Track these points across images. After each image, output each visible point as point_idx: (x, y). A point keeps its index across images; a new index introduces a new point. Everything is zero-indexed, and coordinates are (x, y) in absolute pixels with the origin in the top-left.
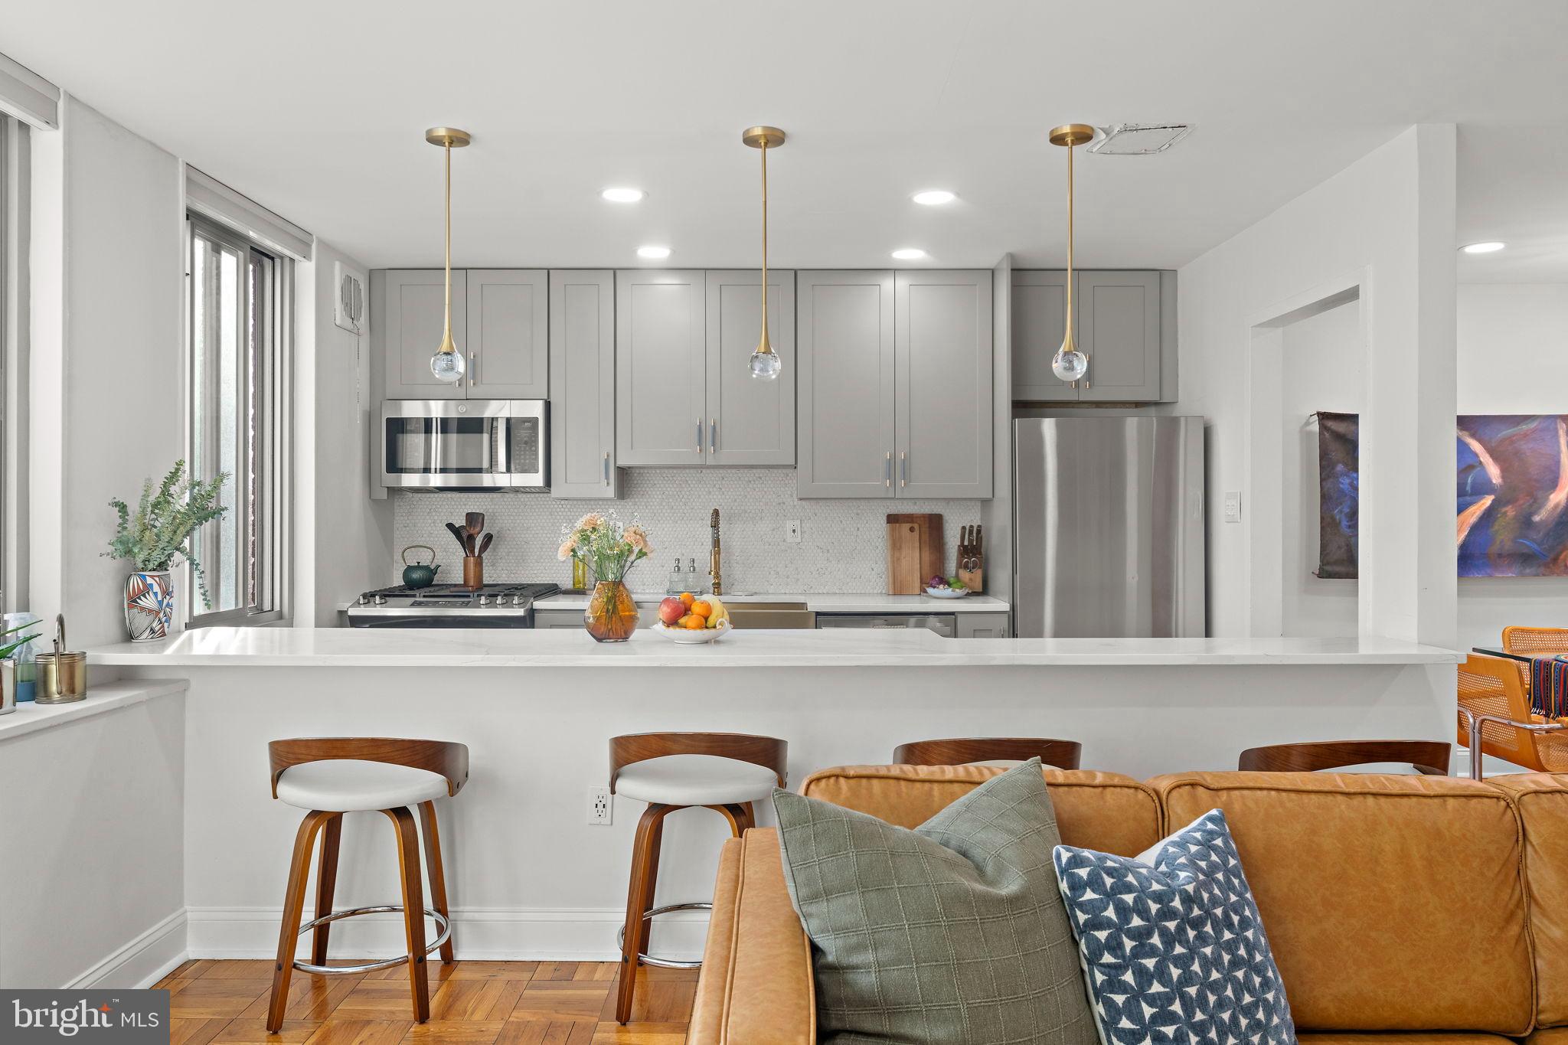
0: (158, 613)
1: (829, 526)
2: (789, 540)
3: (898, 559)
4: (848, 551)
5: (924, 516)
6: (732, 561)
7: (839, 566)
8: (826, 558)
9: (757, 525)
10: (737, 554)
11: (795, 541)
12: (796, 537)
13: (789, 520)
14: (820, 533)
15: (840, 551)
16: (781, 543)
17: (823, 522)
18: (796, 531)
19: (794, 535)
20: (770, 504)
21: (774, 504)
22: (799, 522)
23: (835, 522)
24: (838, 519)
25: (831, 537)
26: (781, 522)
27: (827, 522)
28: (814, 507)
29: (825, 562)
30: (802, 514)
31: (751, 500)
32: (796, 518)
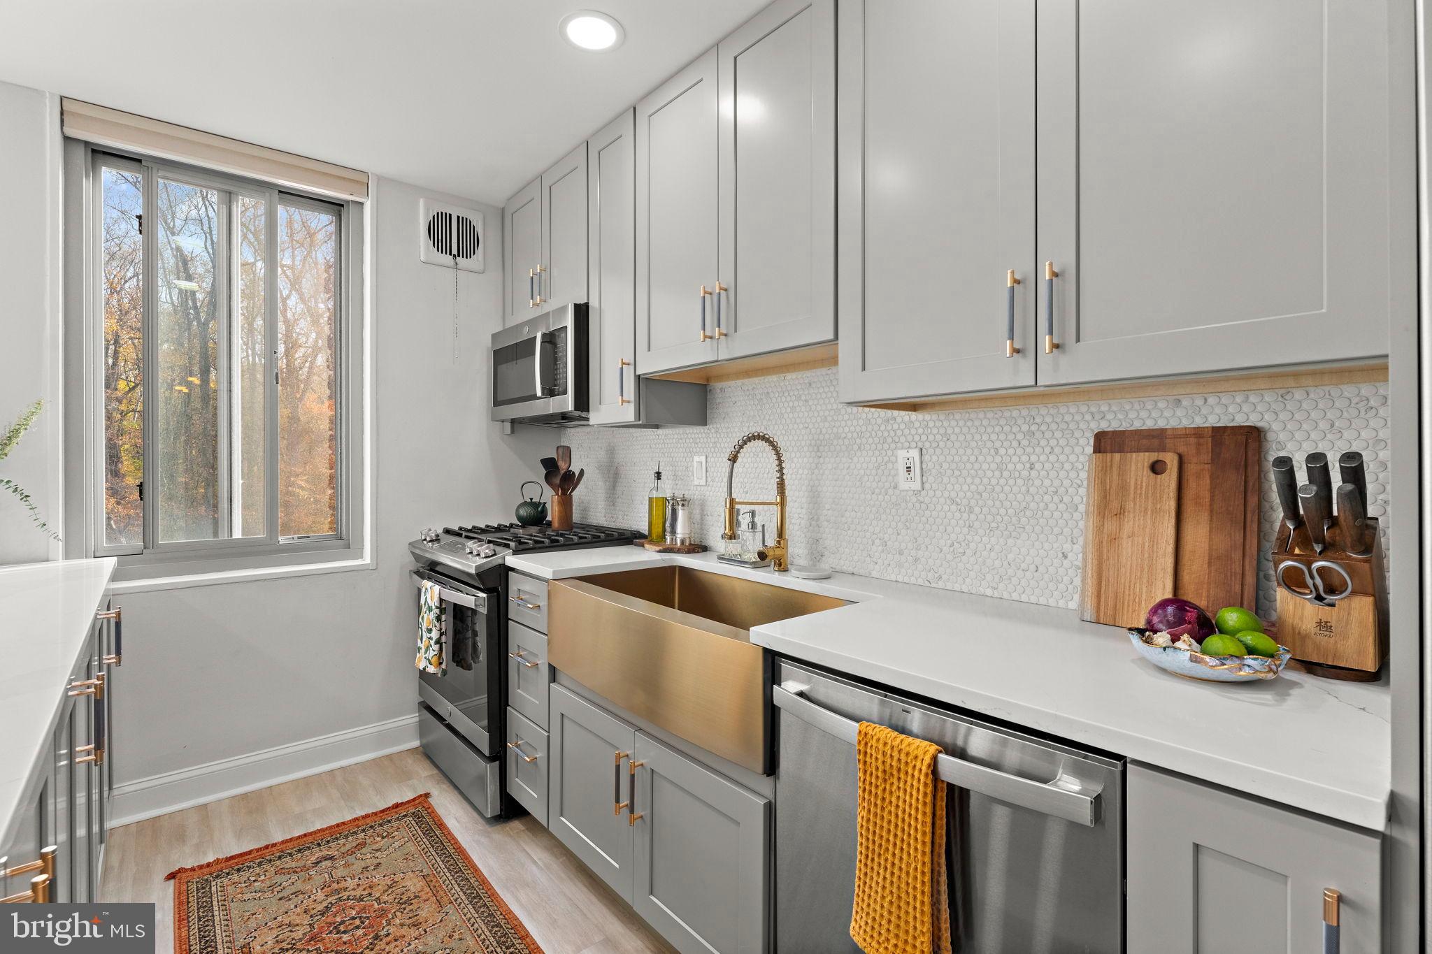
1: (973, 459)
2: (904, 485)
3: (1114, 539)
4: (1011, 511)
5: (1198, 433)
6: (822, 518)
7: (993, 540)
8: (967, 523)
9: (855, 459)
10: (827, 506)
11: (912, 488)
12: (913, 480)
13: (902, 449)
14: (957, 473)
15: (994, 510)
16: (890, 491)
17: (961, 451)
18: (912, 469)
19: (909, 477)
20: (873, 421)
21: (879, 421)
22: (915, 454)
23: (985, 451)
24: (989, 444)
25: (977, 481)
26: (889, 453)
27: (969, 451)
28: (946, 424)
29: (965, 530)
30: (924, 438)
31: (846, 417)
32: (913, 445)
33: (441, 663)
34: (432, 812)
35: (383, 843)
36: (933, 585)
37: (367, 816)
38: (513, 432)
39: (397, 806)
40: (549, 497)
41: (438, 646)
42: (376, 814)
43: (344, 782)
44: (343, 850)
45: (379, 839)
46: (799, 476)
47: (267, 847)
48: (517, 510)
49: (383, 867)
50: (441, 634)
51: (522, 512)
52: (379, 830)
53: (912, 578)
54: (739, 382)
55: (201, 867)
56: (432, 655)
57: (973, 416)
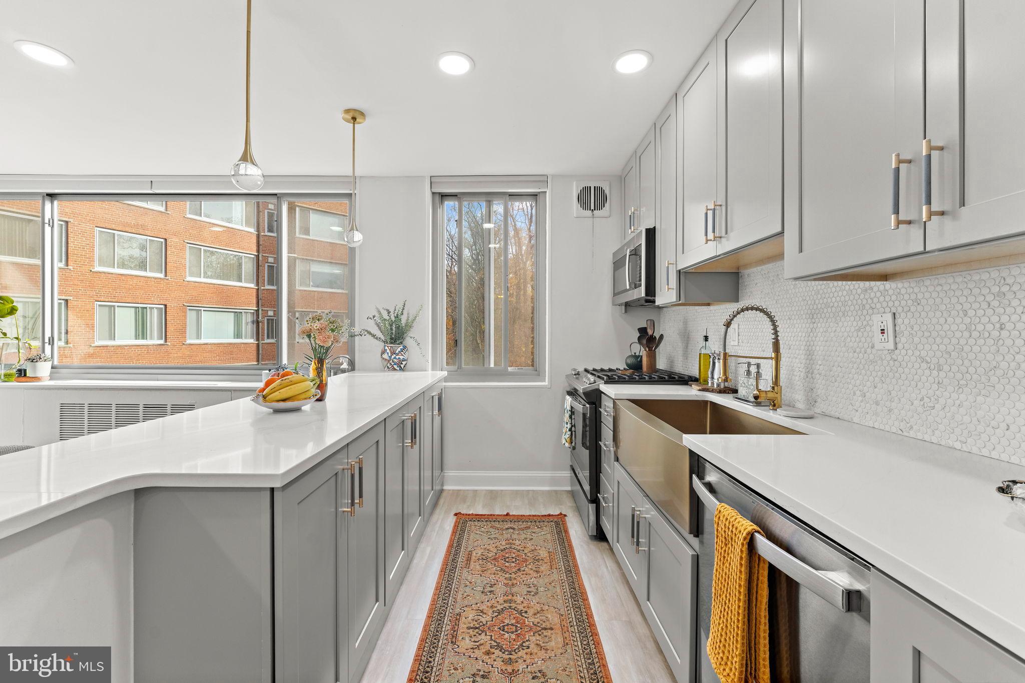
0: (389, 361)
1: (942, 321)
2: (879, 345)
4: (980, 370)
6: (816, 372)
7: (963, 397)
8: (936, 379)
9: (840, 324)
10: (820, 362)
11: (887, 348)
12: (886, 341)
13: (878, 314)
14: (927, 334)
15: (963, 369)
16: (869, 351)
17: (931, 314)
18: (886, 331)
19: (883, 338)
20: (854, 292)
21: (859, 291)
22: (889, 317)
23: (954, 313)
24: (959, 307)
25: (946, 341)
26: (868, 318)
27: (938, 314)
28: (916, 290)
29: (935, 386)
30: (897, 303)
31: (834, 290)
32: (888, 310)
33: (572, 443)
34: (564, 523)
35: (538, 530)
36: (905, 434)
37: (535, 516)
38: (626, 312)
39: (549, 515)
40: (643, 353)
41: (570, 432)
42: (539, 516)
43: (532, 497)
44: (520, 527)
45: (536, 528)
46: (799, 338)
47: (491, 515)
48: (626, 360)
49: (533, 541)
50: (572, 426)
51: (629, 361)
52: (538, 524)
53: (887, 426)
54: (759, 268)
55: (466, 514)
56: (567, 437)
57: (942, 281)
